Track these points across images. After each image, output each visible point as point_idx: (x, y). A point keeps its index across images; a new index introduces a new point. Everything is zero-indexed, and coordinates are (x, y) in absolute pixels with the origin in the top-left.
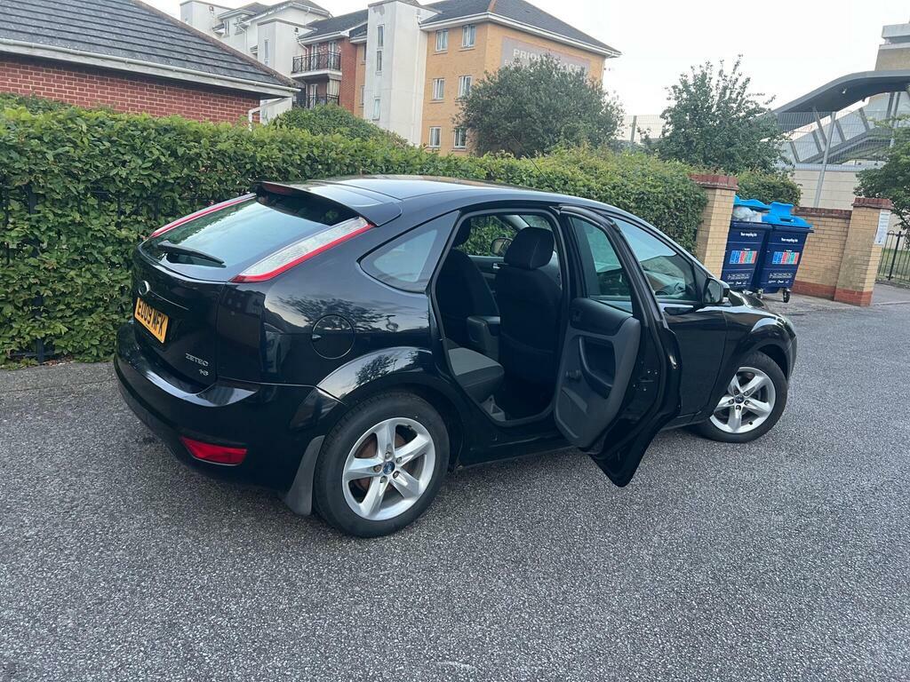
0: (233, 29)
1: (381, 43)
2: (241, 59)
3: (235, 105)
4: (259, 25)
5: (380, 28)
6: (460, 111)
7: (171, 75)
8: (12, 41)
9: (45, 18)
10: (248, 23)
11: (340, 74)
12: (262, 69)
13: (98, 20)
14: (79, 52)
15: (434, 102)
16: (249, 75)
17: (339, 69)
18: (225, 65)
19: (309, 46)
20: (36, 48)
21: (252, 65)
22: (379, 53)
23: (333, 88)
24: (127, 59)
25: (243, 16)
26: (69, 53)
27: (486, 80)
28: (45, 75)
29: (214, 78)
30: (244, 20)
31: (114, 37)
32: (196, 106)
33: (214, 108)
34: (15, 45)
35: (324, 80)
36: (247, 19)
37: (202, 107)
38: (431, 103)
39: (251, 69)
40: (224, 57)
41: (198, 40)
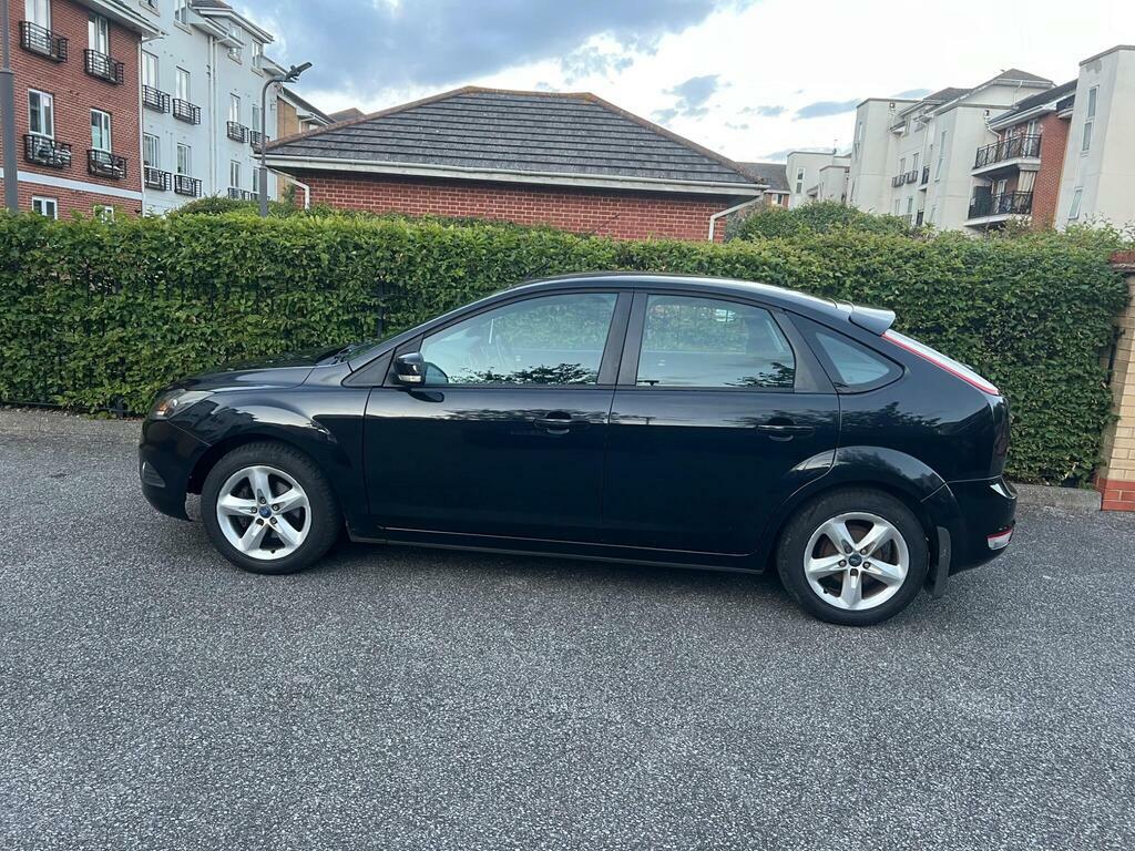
0: (913, 125)
1: (1092, 112)
3: (696, 210)
5: (1093, 92)
7: (619, 186)
10: (931, 115)
11: (1038, 161)
12: (730, 168)
13: (571, 139)
14: (528, 172)
17: (1037, 156)
19: (1002, 131)
22: (1088, 125)
23: (1025, 183)
28: (506, 198)
30: (927, 112)
31: (576, 154)
32: (652, 216)
33: (671, 217)
35: (1013, 172)
39: (716, 169)
40: (689, 160)
41: (669, 145)
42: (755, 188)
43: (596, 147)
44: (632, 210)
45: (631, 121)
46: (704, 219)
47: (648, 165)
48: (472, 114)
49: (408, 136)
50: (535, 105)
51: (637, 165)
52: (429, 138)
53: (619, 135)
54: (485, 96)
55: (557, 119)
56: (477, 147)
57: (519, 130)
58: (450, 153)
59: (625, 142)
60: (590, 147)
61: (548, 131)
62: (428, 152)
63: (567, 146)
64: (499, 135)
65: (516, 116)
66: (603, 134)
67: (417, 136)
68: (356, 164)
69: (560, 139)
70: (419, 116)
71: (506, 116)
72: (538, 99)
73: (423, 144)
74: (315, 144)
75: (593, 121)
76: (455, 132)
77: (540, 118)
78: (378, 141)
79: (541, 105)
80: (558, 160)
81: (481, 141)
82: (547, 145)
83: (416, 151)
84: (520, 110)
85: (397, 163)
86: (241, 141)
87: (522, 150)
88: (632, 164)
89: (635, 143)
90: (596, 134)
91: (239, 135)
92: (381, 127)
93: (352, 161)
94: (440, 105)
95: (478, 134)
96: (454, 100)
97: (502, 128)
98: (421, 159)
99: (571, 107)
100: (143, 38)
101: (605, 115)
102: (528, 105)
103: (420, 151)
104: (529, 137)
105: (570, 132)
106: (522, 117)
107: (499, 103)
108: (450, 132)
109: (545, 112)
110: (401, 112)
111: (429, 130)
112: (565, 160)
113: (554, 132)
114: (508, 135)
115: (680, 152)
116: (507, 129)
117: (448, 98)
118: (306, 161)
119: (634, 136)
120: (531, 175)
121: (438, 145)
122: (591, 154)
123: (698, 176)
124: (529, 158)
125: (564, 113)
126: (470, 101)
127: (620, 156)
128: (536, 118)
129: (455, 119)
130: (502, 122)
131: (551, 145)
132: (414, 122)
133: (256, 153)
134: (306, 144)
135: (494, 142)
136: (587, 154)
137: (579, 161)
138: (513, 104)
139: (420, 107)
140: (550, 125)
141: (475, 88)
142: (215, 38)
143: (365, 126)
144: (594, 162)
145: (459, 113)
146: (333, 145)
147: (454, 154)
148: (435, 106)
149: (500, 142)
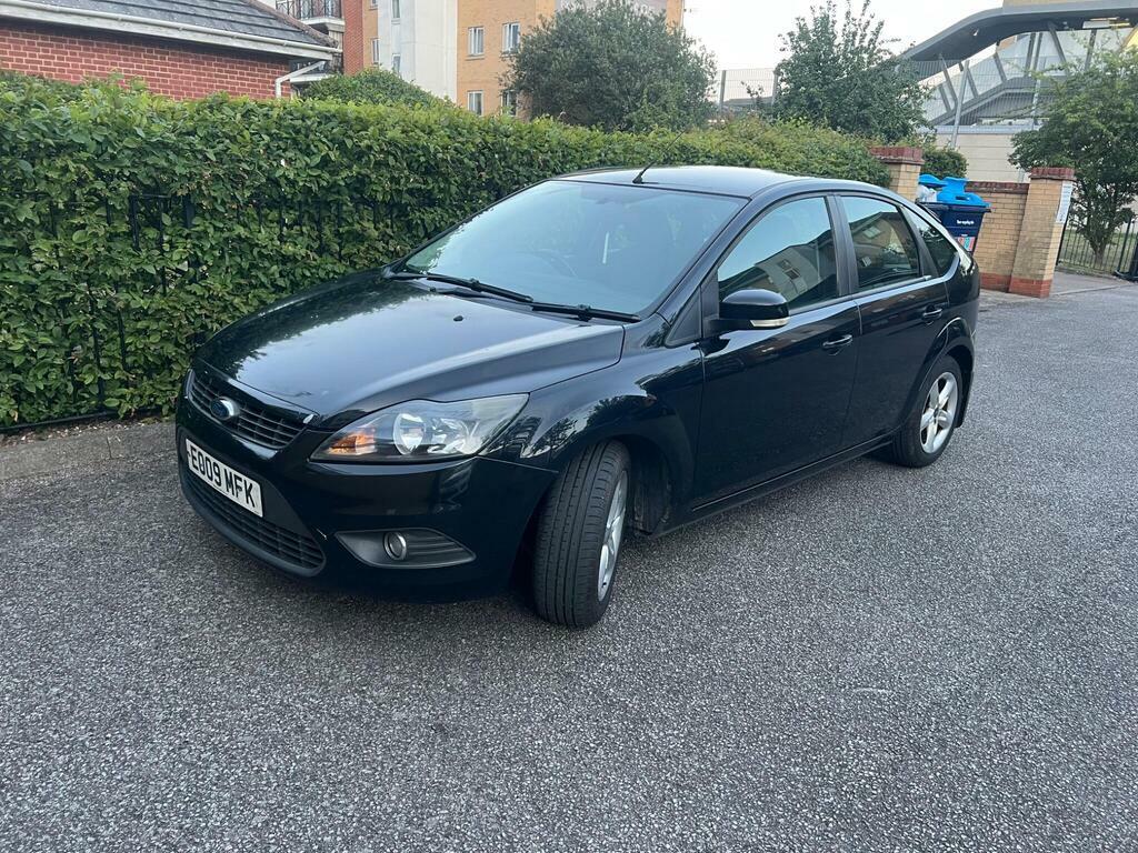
2: (261, 11)
6: (508, 69)
11: (343, 23)
15: (471, 58)
16: (275, 33)
18: (243, 19)
24: (121, 16)
27: (541, 27)
28: (11, 41)
29: (232, 37)
32: (210, 75)
33: (231, 78)
37: (216, 76)
38: (466, 59)
39: (275, 24)
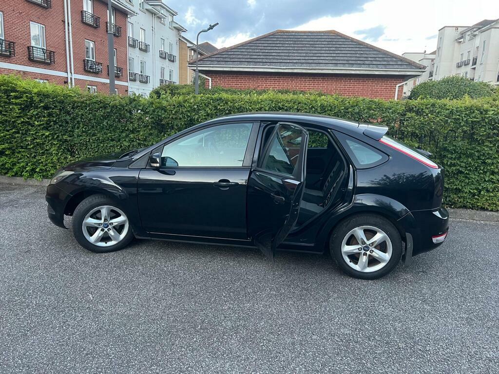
0: (467, 38)
3: (389, 83)
4: (481, 33)
7: (353, 72)
8: (285, 67)
9: (304, 55)
10: (477, 33)
12: (406, 62)
13: (328, 52)
14: (311, 68)
20: (294, 69)
21: (401, 61)
25: (475, 29)
26: (307, 69)
30: (475, 31)
31: (332, 58)
34: (286, 69)
36: (477, 30)
40: (386, 59)
41: (375, 53)
42: (419, 71)
43: (341, 55)
44: (359, 83)
45: (355, 42)
46: (393, 86)
47: (367, 62)
48: (282, 42)
49: (254, 54)
50: (309, 37)
51: (362, 62)
52: (264, 54)
53: (350, 49)
54: (286, 34)
55: (320, 43)
56: (286, 58)
57: (303, 49)
58: (274, 61)
59: (353, 52)
60: (338, 55)
61: (317, 49)
62: (264, 61)
63: (327, 55)
64: (295, 52)
65: (301, 43)
66: (343, 49)
67: (258, 54)
68: (232, 67)
69: (323, 52)
70: (258, 45)
71: (296, 43)
72: (310, 34)
73: (261, 57)
74: (214, 59)
75: (337, 43)
76: (275, 51)
77: (312, 43)
78: (241, 57)
79: (312, 37)
80: (324, 62)
81: (287, 54)
82: (317, 55)
83: (259, 60)
84: (303, 40)
85: (251, 66)
86: (165, 58)
87: (307, 58)
88: (359, 62)
89: (359, 52)
90: (340, 49)
91: (164, 56)
92: (242, 50)
93: (231, 66)
94: (266, 39)
95: (285, 51)
96: (272, 36)
97: (296, 48)
98: (261, 64)
99: (326, 37)
100: (128, 16)
101: (342, 40)
102: (305, 37)
103: (261, 60)
104: (309, 52)
105: (327, 49)
106: (304, 43)
107: (292, 37)
108: (272, 51)
109: (314, 40)
110: (249, 43)
111: (263, 51)
112: (327, 62)
113: (320, 49)
114: (299, 51)
115: (381, 56)
116: (298, 48)
117: (269, 36)
118: (211, 67)
119: (357, 49)
120: (312, 69)
121: (268, 57)
122: (339, 58)
123: (391, 66)
124: (310, 61)
125: (323, 40)
126: (279, 37)
127: (353, 59)
128: (311, 43)
129: (274, 45)
130: (295, 45)
131: (319, 55)
132: (256, 48)
133: (189, 64)
134: (210, 59)
135: (293, 55)
136: (337, 58)
137: (334, 62)
138: (299, 37)
139: (257, 40)
140: (317, 46)
141: (281, 30)
142: (155, 14)
143: (234, 50)
144: (341, 62)
145: (275, 42)
146: (222, 59)
147: (276, 61)
148: (264, 39)
149: (296, 55)
